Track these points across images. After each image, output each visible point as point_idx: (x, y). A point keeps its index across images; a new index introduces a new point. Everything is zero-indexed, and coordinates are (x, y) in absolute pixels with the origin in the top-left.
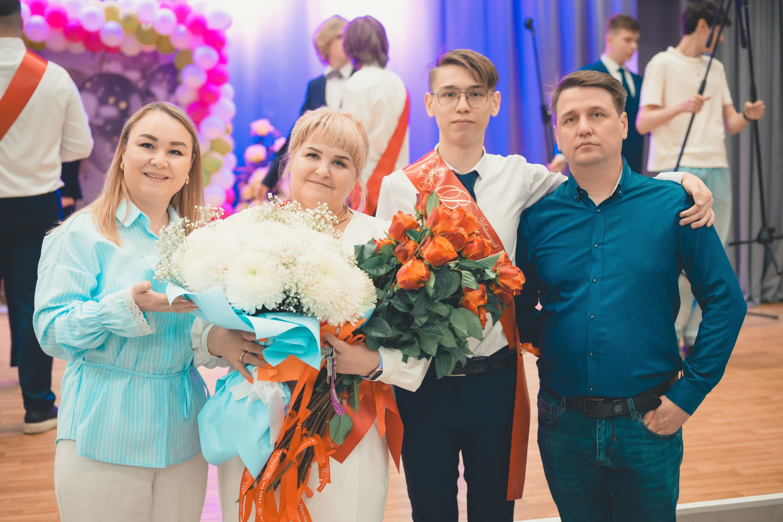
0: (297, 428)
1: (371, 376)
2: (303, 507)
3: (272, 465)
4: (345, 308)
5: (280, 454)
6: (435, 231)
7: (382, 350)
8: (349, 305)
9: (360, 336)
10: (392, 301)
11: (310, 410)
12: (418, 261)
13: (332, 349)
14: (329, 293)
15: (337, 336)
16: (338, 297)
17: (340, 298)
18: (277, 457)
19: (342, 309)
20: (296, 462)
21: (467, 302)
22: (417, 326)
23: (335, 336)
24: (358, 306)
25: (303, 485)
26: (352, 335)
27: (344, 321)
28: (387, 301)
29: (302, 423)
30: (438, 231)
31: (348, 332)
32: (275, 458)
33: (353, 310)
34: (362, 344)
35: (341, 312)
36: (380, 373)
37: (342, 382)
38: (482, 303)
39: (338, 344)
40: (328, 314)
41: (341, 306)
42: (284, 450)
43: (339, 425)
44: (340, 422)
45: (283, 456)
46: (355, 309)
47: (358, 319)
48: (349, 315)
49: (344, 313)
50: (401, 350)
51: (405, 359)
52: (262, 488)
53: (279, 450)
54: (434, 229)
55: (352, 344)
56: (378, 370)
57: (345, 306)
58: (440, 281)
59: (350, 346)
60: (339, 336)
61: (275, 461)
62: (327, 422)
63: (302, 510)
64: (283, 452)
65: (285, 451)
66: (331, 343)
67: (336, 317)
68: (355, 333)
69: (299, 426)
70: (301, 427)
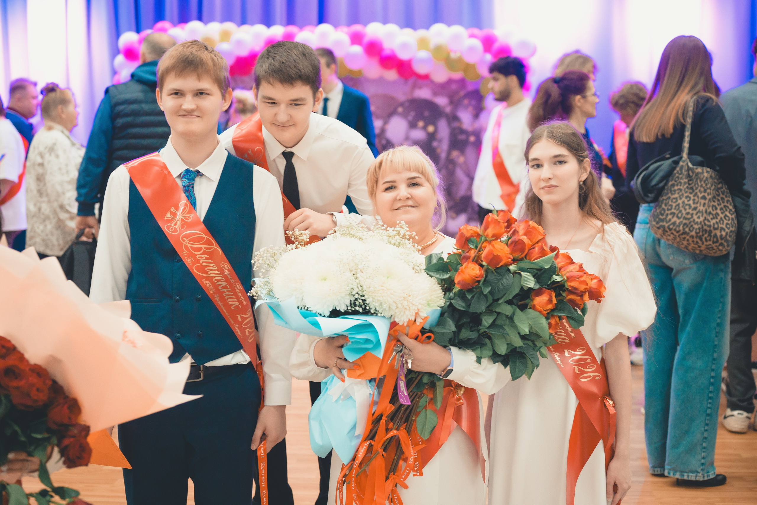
0: (381, 421)
1: (443, 374)
2: (397, 497)
3: (360, 454)
4: (408, 308)
5: (367, 444)
6: (487, 235)
7: (454, 350)
8: (411, 305)
9: (429, 334)
10: (453, 301)
11: (393, 404)
12: (472, 263)
13: (402, 346)
14: (392, 294)
15: (407, 335)
16: (401, 297)
17: (403, 298)
18: (365, 447)
19: (406, 309)
20: (384, 453)
21: (534, 306)
22: (485, 326)
23: (406, 335)
24: (420, 307)
25: (394, 476)
26: (420, 334)
27: (407, 320)
28: (448, 301)
29: (386, 417)
30: (490, 235)
31: (416, 330)
32: (363, 447)
33: (414, 309)
34: (433, 343)
35: (405, 312)
36: (451, 371)
37: (422, 381)
38: (550, 307)
39: (409, 342)
40: (393, 313)
41: (406, 307)
42: (371, 441)
43: (426, 422)
44: (426, 418)
45: (371, 446)
46: (416, 309)
47: (422, 319)
48: (411, 314)
49: (407, 312)
50: (473, 350)
51: (479, 360)
52: (353, 475)
53: (366, 441)
54: (486, 234)
55: (422, 342)
56: (449, 368)
57: (407, 305)
58: (502, 283)
59: (421, 344)
60: (409, 335)
61: (362, 451)
62: (413, 418)
63: (396, 501)
64: (370, 443)
65: (373, 443)
66: (402, 340)
67: (399, 316)
68: (423, 331)
69: (383, 420)
70: (386, 421)
